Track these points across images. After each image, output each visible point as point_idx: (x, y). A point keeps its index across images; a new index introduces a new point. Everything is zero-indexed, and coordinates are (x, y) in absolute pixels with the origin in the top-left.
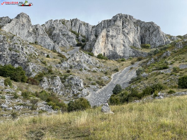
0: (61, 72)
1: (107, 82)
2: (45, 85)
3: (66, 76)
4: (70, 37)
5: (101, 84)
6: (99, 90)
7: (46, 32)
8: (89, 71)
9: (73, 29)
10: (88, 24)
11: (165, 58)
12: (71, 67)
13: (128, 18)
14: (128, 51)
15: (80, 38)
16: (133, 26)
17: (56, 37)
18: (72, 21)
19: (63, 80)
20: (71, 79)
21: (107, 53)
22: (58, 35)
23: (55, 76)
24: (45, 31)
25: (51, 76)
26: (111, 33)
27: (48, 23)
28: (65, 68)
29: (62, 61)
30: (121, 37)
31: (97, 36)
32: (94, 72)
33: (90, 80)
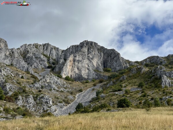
0: (34, 91)
1: (72, 101)
2: (20, 103)
3: (37, 95)
4: (42, 60)
5: (67, 102)
6: (65, 108)
7: (21, 55)
8: (57, 91)
9: (45, 53)
10: (58, 48)
11: (121, 81)
12: (42, 87)
13: (93, 44)
14: (91, 74)
15: (51, 61)
16: (97, 52)
17: (29, 60)
18: (44, 45)
19: (35, 99)
20: (42, 97)
21: (74, 76)
22: (32, 58)
23: (29, 95)
24: (19, 54)
25: (25, 95)
26: (77, 58)
27: (23, 47)
28: (37, 88)
29: (35, 82)
30: (86, 61)
31: (65, 60)
32: (62, 92)
33: (58, 98)
